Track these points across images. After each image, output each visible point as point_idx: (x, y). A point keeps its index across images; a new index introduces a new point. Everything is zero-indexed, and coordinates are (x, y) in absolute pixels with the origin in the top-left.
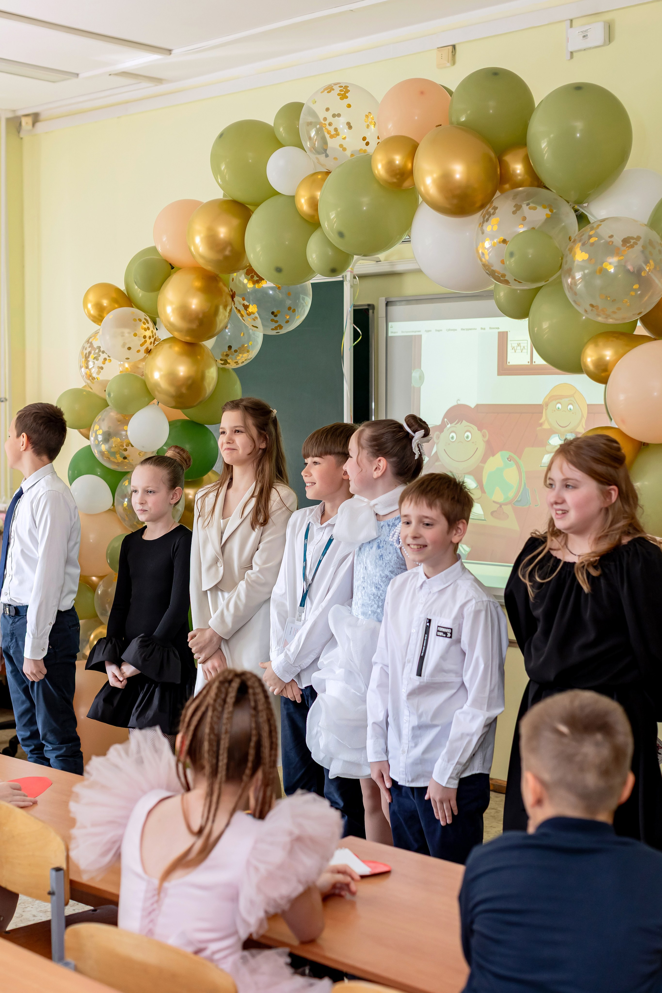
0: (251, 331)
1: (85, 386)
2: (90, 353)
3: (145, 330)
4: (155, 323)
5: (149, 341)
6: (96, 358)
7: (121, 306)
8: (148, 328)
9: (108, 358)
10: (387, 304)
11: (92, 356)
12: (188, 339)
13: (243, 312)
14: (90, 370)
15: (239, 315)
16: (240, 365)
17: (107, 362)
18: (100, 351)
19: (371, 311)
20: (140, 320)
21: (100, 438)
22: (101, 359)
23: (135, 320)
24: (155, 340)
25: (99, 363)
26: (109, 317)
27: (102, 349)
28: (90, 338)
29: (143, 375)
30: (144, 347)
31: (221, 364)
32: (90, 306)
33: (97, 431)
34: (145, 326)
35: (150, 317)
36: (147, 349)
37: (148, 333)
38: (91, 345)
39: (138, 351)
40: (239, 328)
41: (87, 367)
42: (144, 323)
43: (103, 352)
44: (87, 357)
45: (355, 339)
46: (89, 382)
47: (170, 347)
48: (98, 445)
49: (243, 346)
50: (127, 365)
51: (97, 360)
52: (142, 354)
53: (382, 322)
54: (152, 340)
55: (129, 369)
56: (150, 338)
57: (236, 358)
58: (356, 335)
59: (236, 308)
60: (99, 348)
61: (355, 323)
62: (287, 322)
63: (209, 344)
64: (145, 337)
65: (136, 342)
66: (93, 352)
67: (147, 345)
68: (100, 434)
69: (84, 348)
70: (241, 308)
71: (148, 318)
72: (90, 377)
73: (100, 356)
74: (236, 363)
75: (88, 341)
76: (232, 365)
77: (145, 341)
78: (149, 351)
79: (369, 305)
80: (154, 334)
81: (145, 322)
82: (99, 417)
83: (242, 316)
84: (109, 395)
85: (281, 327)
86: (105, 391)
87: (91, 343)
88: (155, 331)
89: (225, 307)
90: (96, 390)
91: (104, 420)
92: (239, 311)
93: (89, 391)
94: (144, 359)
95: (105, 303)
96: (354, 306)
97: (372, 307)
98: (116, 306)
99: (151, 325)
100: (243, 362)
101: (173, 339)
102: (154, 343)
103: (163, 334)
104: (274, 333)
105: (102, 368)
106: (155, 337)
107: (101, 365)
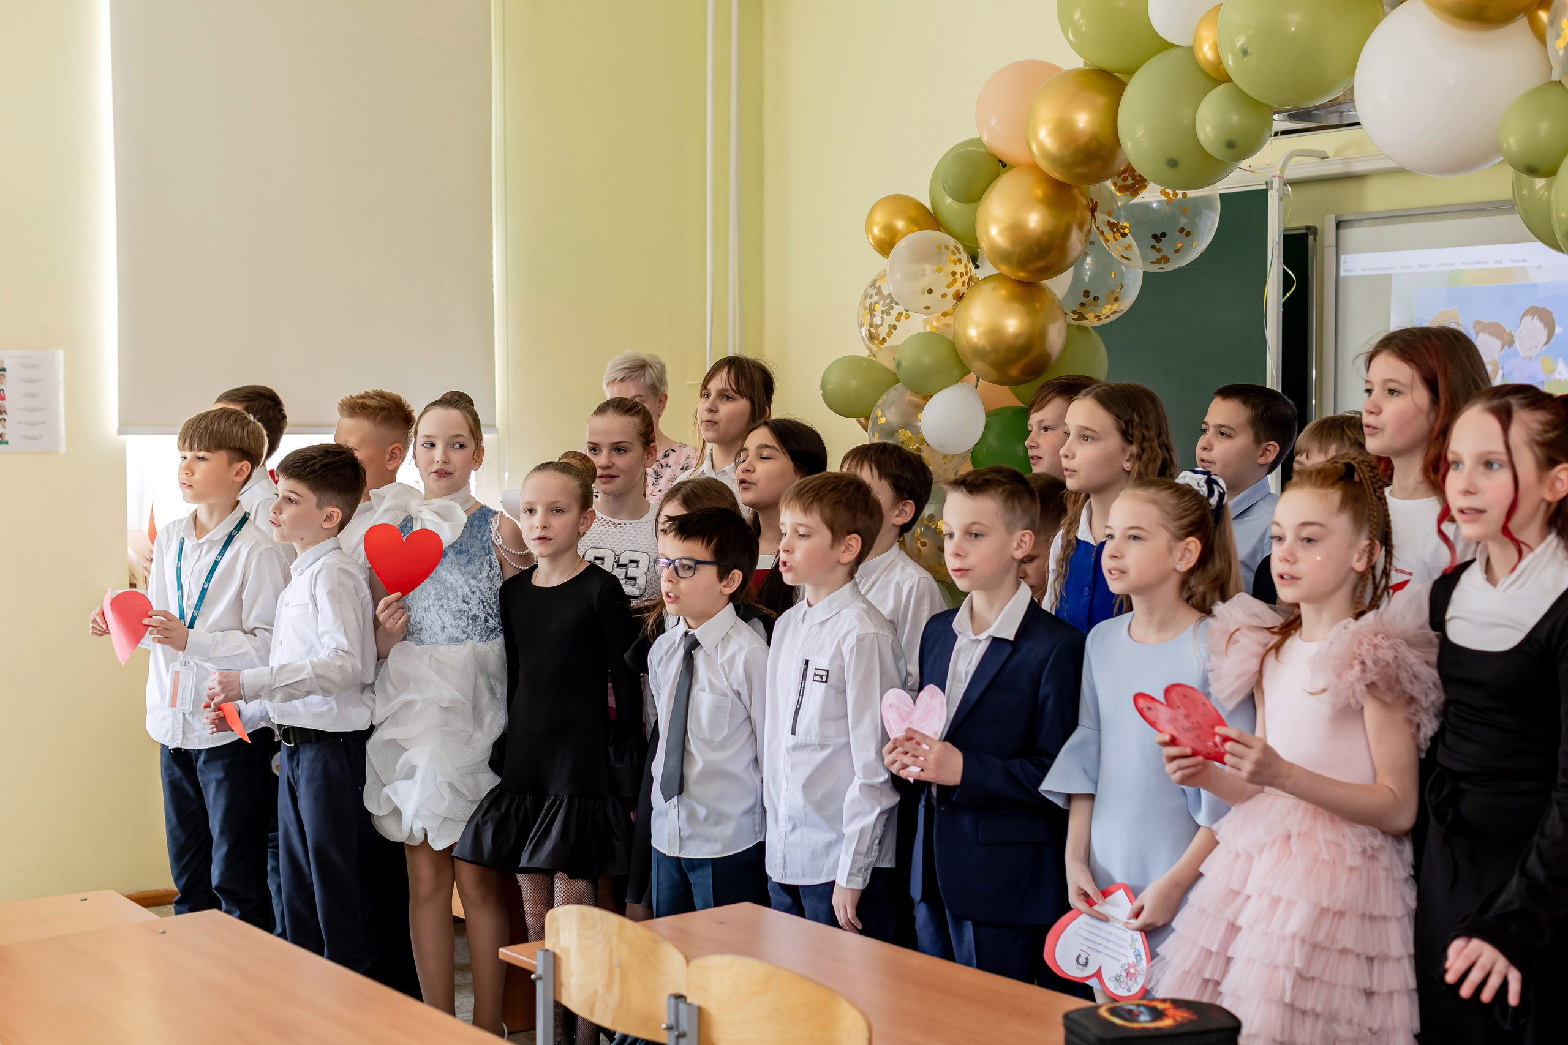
0: (1123, 267)
1: (867, 354)
2: (876, 303)
3: (955, 263)
4: (972, 256)
5: (960, 281)
6: (887, 313)
7: (921, 229)
8: (960, 261)
9: (905, 312)
11: (880, 308)
12: (1022, 276)
13: (1109, 234)
15: (1101, 238)
16: (1105, 321)
17: (903, 318)
18: (892, 301)
19: (1311, 239)
20: (947, 248)
22: (894, 313)
23: (938, 248)
24: (970, 279)
25: (891, 319)
26: (903, 245)
27: (895, 298)
28: (876, 280)
29: (951, 335)
30: (953, 291)
31: (1074, 319)
33: (878, 419)
34: (955, 258)
35: (965, 247)
36: (957, 293)
37: (960, 269)
38: (879, 292)
39: (944, 296)
41: (869, 324)
42: (953, 253)
45: (1285, 292)
46: (873, 347)
47: (994, 289)
49: (1112, 291)
50: (935, 324)
51: (888, 314)
52: (950, 301)
53: (1329, 254)
54: (966, 278)
56: (962, 275)
57: (1097, 310)
59: (1097, 228)
60: (890, 296)
62: (1178, 251)
63: (1058, 284)
64: (954, 274)
65: (941, 284)
66: (882, 302)
67: (958, 285)
68: (883, 424)
69: (867, 296)
70: (1106, 228)
71: (959, 246)
72: (875, 339)
73: (892, 308)
74: (1099, 318)
75: (873, 284)
76: (1092, 321)
77: (955, 281)
78: (960, 297)
79: (1308, 228)
80: (968, 269)
81: (955, 251)
82: (884, 397)
83: (1106, 239)
84: (898, 365)
85: (1166, 260)
86: (894, 361)
87: (879, 288)
88: (971, 265)
89: (1081, 226)
90: (884, 360)
91: (890, 403)
92: (1102, 233)
93: (873, 362)
94: (952, 311)
95: (900, 224)
96: (1285, 229)
97: (1313, 231)
98: (915, 228)
99: (965, 256)
100: (1110, 317)
101: (999, 278)
102: (969, 285)
103: (986, 271)
104: (1157, 269)
105: (895, 327)
106: (969, 275)
107: (894, 323)
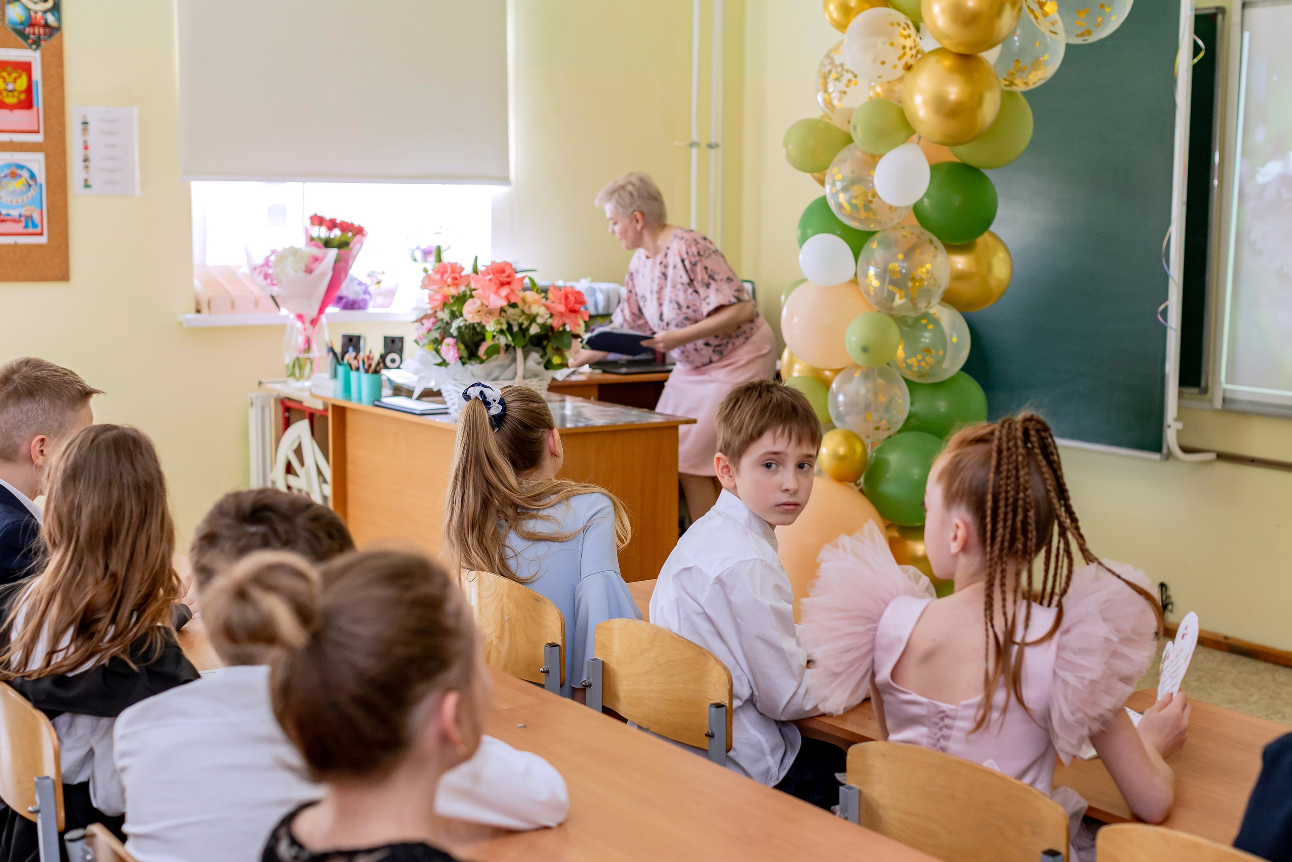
0: (1048, 39)
1: (822, 117)
2: (830, 72)
3: (905, 37)
4: (918, 30)
5: (909, 54)
6: (837, 79)
7: (873, 6)
8: (909, 36)
9: (853, 78)
10: (1244, 6)
11: (834, 75)
12: (962, 50)
13: (1038, 12)
14: (829, 94)
15: (1032, 17)
16: (1032, 87)
17: (852, 84)
18: (843, 69)
19: (1220, 17)
20: (899, 25)
21: (839, 185)
22: (844, 80)
23: (892, 24)
24: (918, 52)
25: (842, 86)
26: (858, 21)
27: (846, 67)
28: (831, 51)
29: (900, 101)
30: (903, 62)
31: (1006, 86)
32: (832, 7)
33: (834, 175)
34: (905, 33)
35: (913, 22)
36: (906, 64)
37: (909, 43)
38: (832, 62)
39: (895, 67)
40: (1033, 35)
41: (826, 91)
42: (904, 29)
43: (847, 71)
44: (825, 77)
45: (1195, 55)
46: (827, 110)
47: (938, 62)
48: (835, 195)
49: (1037, 60)
50: (879, 89)
51: (839, 81)
52: (900, 72)
53: (1235, 30)
54: (914, 52)
55: (882, 94)
56: (910, 49)
57: (1027, 77)
58: (1196, 50)
59: (1029, 7)
60: (842, 65)
61: (1197, 32)
62: (1098, 25)
63: (991, 56)
64: (904, 47)
65: (892, 56)
66: (834, 70)
67: (907, 59)
68: (839, 181)
69: (823, 65)
70: (1035, 7)
71: (909, 22)
72: (829, 104)
73: (842, 76)
74: (1026, 83)
75: (828, 56)
76: (1020, 87)
77: (905, 54)
78: (908, 68)
79: (1218, 8)
80: (916, 44)
81: (906, 26)
82: (840, 156)
83: (1036, 18)
84: (855, 128)
85: (1089, 33)
86: (849, 122)
87: (832, 59)
88: (918, 40)
89: (1013, 5)
90: (837, 121)
91: (845, 161)
92: (1032, 11)
93: (827, 123)
94: (901, 79)
95: (853, 2)
96: (1196, 10)
97: (1221, 10)
98: (867, 6)
99: (913, 31)
100: (1034, 83)
101: (941, 51)
102: (916, 57)
103: (928, 44)
104: (1078, 41)
105: (845, 93)
106: (917, 48)
107: (844, 89)
